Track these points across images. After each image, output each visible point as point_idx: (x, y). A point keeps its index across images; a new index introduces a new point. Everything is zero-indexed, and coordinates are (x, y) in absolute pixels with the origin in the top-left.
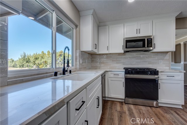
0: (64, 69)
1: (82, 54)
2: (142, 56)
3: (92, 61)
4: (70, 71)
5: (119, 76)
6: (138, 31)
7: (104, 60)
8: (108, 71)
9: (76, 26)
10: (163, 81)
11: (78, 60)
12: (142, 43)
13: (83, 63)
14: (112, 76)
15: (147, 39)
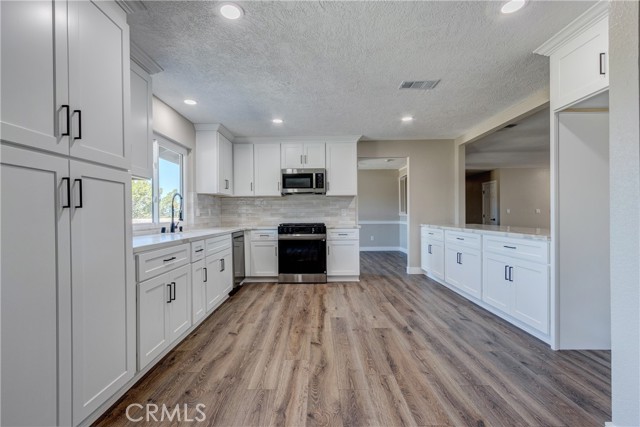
0: (173, 224)
1: (199, 200)
2: (314, 202)
3: (222, 211)
4: (181, 229)
5: (269, 238)
6: (304, 159)
7: (244, 209)
8: (250, 230)
9: (189, 150)
10: (334, 242)
11: (192, 210)
12: (309, 179)
13: (201, 214)
14: (257, 237)
15: (317, 175)
